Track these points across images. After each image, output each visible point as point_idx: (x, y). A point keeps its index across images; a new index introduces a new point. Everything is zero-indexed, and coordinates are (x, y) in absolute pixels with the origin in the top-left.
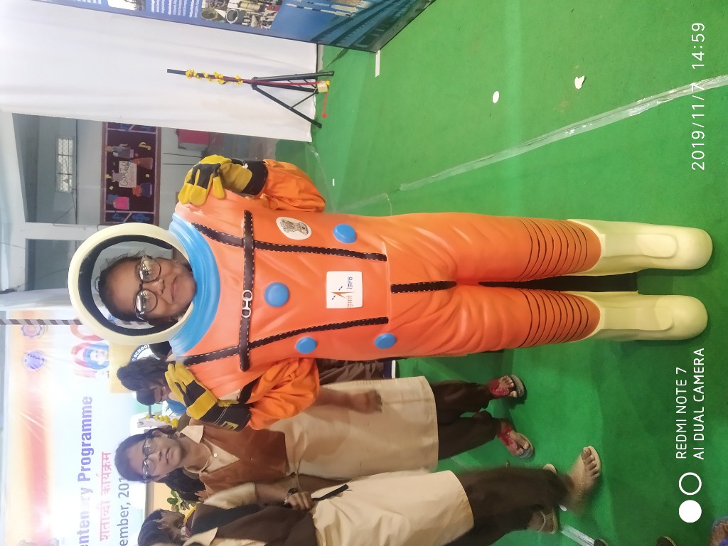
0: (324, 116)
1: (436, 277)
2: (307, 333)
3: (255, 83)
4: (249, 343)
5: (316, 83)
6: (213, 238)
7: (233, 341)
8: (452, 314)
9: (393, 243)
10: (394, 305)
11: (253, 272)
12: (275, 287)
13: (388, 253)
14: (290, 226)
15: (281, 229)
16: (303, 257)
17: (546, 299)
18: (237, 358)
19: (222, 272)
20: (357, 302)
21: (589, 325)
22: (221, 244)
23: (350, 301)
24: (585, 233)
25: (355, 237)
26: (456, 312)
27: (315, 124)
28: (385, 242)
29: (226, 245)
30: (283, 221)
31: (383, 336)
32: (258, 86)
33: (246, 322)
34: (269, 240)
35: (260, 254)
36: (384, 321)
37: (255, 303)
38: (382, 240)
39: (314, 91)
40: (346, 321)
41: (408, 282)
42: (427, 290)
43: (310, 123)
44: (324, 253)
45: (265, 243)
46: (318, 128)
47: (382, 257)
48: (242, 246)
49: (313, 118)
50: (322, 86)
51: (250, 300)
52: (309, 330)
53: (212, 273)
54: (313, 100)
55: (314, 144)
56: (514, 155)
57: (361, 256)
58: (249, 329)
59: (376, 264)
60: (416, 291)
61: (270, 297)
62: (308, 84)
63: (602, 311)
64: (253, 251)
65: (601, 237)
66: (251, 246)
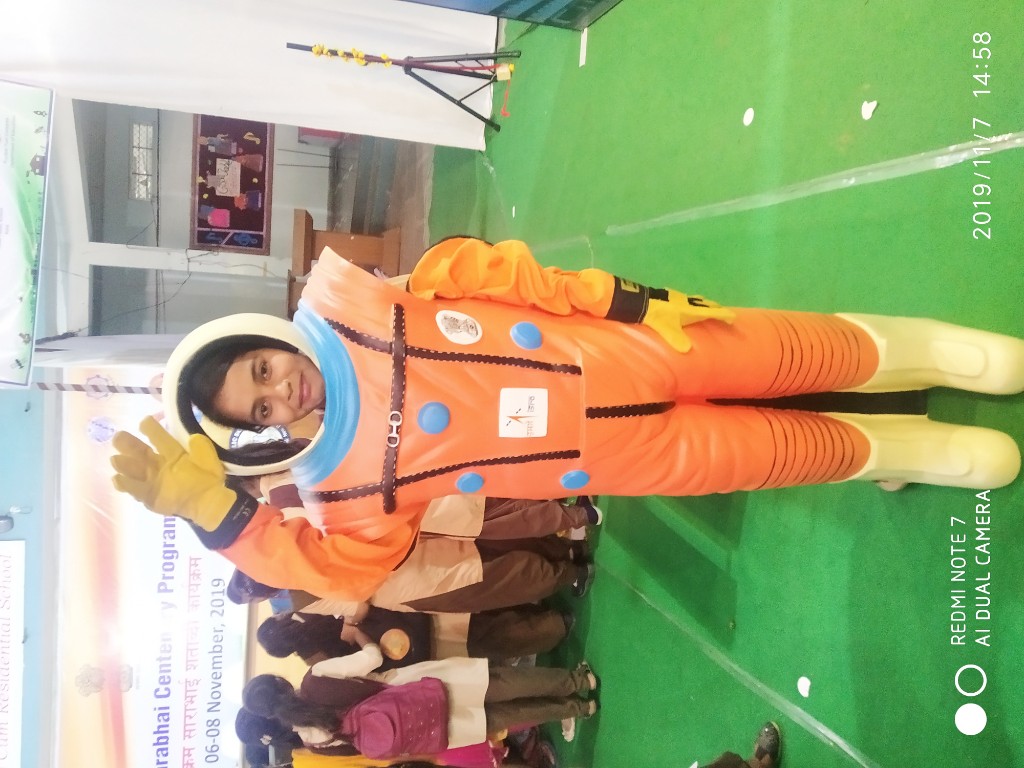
0: (505, 115)
1: (648, 398)
2: (472, 467)
3: (409, 66)
4: (396, 480)
5: (495, 67)
6: (353, 340)
7: (376, 477)
8: (668, 445)
9: (591, 350)
10: (588, 434)
11: (404, 388)
12: (431, 408)
13: (583, 363)
14: (454, 324)
15: (442, 328)
16: (469, 368)
17: (797, 426)
18: (379, 499)
19: (364, 386)
20: (540, 429)
21: (855, 461)
22: (362, 348)
23: (530, 428)
24: (858, 337)
25: (540, 341)
26: (673, 443)
27: (491, 125)
28: (581, 348)
29: (370, 350)
30: (445, 318)
31: (573, 473)
32: (414, 70)
33: (393, 451)
34: (425, 345)
35: (412, 362)
36: (575, 454)
37: (404, 429)
38: (578, 345)
39: (493, 79)
40: (523, 454)
41: (610, 404)
42: (634, 415)
43: (483, 124)
44: (498, 363)
45: (421, 349)
46: (494, 131)
47: (576, 370)
48: (390, 353)
49: (487, 116)
50: (504, 72)
51: (399, 424)
52: (475, 464)
53: (350, 386)
54: (490, 90)
55: (489, 152)
56: (769, 204)
57: (547, 367)
58: (395, 462)
59: (567, 379)
60: (620, 416)
61: (425, 419)
62: (483, 68)
63: (874, 445)
64: (404, 359)
65: (880, 343)
66: (403, 354)
